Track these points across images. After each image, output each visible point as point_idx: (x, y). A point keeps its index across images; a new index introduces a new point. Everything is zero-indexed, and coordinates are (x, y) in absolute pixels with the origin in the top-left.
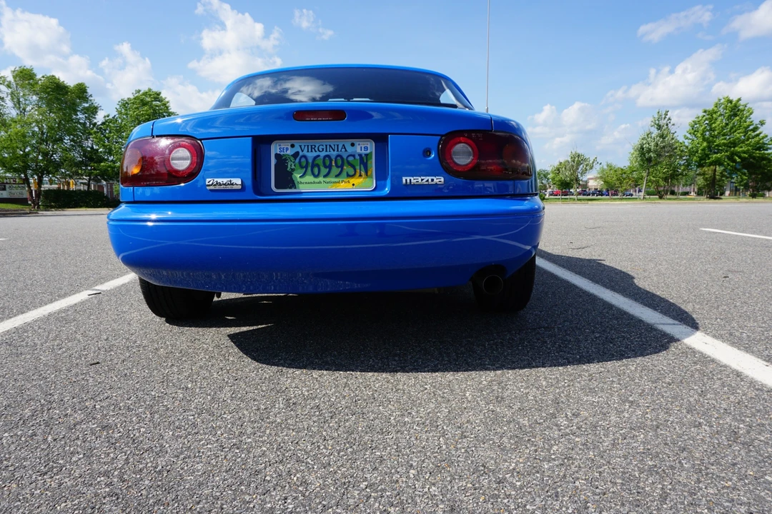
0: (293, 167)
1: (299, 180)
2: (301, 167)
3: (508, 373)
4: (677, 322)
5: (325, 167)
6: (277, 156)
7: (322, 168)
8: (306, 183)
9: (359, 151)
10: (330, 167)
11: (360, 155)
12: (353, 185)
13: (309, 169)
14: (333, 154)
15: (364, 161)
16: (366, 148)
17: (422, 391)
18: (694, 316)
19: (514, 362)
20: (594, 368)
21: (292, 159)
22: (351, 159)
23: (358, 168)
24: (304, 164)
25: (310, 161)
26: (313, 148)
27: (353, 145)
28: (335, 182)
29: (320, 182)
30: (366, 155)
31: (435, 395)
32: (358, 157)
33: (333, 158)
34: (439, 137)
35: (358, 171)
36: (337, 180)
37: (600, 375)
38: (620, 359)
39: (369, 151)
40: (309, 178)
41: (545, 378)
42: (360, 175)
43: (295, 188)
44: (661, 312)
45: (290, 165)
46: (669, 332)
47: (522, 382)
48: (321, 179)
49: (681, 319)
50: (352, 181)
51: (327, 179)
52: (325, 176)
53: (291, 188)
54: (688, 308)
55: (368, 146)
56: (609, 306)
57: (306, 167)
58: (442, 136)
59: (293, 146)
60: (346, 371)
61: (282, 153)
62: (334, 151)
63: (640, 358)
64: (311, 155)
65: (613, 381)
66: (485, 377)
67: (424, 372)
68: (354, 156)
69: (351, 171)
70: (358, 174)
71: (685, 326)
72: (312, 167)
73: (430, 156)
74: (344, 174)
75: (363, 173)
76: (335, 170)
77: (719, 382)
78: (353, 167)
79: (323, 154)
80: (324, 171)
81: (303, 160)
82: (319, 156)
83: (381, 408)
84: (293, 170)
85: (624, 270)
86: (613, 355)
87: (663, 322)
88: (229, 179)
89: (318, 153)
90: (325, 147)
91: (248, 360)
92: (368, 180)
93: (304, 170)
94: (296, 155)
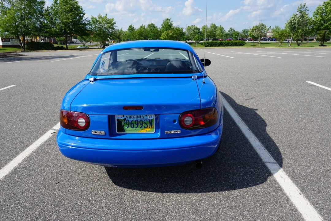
0: (124, 124)
1: (126, 129)
2: (127, 124)
3: (204, 195)
4: (275, 161)
6: (118, 120)
7: (135, 125)
8: (129, 130)
9: (149, 118)
10: (138, 124)
11: (149, 120)
12: (147, 131)
13: (130, 125)
14: (139, 119)
15: (150, 122)
16: (151, 117)
17: (171, 205)
18: (283, 157)
19: (207, 188)
20: (235, 192)
21: (123, 121)
22: (146, 121)
23: (148, 125)
25: (130, 122)
26: (131, 117)
27: (146, 116)
28: (140, 130)
29: (134, 130)
30: (152, 120)
31: (176, 208)
32: (148, 121)
33: (139, 121)
34: (179, 114)
35: (148, 126)
37: (237, 198)
38: (246, 187)
39: (152, 118)
40: (130, 128)
41: (216, 199)
42: (149, 128)
43: (125, 132)
44: (270, 154)
45: (123, 123)
46: (270, 169)
47: (207, 201)
48: (134, 129)
49: (277, 159)
50: (146, 129)
51: (137, 129)
52: (136, 128)
53: (123, 132)
54: (282, 150)
55: (152, 116)
56: (251, 148)
57: (129, 124)
58: (180, 114)
59: (123, 116)
60: (145, 191)
61: (119, 119)
62: (139, 118)
63: (254, 187)
64: (131, 120)
65: (240, 202)
66: (195, 197)
67: (174, 193)
68: (147, 120)
69: (146, 126)
70: (148, 127)
71: (277, 164)
72: (131, 124)
73: (175, 122)
74: (143, 127)
75: (150, 127)
76: (140, 126)
77: (279, 204)
78: (147, 124)
79: (135, 119)
80: (136, 126)
81: (127, 121)
82: (133, 120)
83: (156, 215)
84: (124, 125)
85: (264, 119)
86: (245, 184)
87: (269, 161)
88: (100, 131)
89: (133, 119)
90: (135, 117)
91: (111, 182)
92: (152, 129)
93: (128, 125)
94: (125, 119)
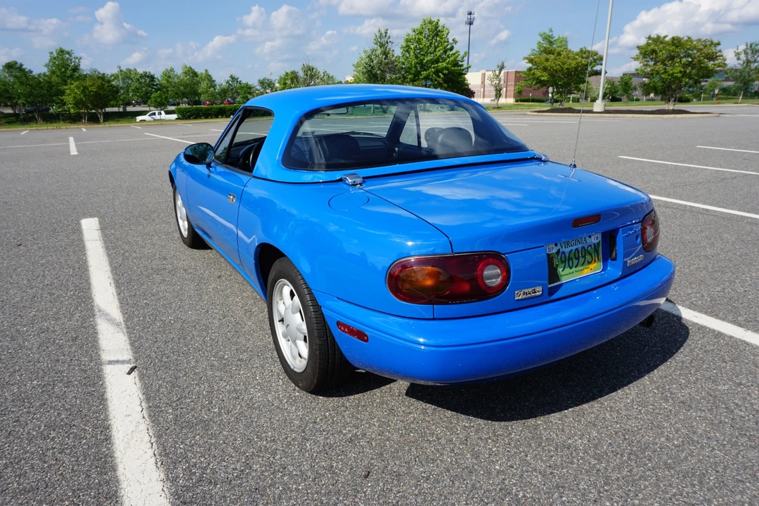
1: (562, 273)
2: (563, 262)
5: (576, 259)
7: (574, 260)
8: (566, 275)
9: (593, 241)
10: (578, 259)
11: (594, 244)
12: (591, 269)
13: (567, 263)
14: (580, 246)
15: (596, 249)
16: (597, 238)
21: (556, 256)
22: (589, 248)
23: (593, 255)
24: (563, 259)
25: (567, 255)
26: (568, 244)
27: (590, 237)
28: (581, 270)
29: (573, 272)
32: (593, 247)
33: (580, 250)
35: (594, 258)
36: (581, 268)
39: (598, 241)
40: (567, 270)
42: (595, 261)
43: (560, 281)
45: (556, 262)
48: (574, 269)
51: (577, 269)
52: (576, 267)
53: (557, 282)
55: (599, 236)
57: (565, 262)
58: (641, 222)
59: (556, 245)
61: (550, 252)
62: (579, 243)
64: (567, 250)
68: (591, 246)
69: (590, 259)
70: (593, 260)
72: (569, 260)
73: (639, 239)
74: (586, 262)
75: (596, 259)
76: (582, 260)
78: (591, 255)
79: (574, 248)
80: (575, 262)
81: (562, 255)
82: (572, 250)
84: (557, 265)
88: (533, 289)
89: (571, 248)
90: (575, 242)
92: (599, 263)
93: (564, 265)
94: (558, 252)
